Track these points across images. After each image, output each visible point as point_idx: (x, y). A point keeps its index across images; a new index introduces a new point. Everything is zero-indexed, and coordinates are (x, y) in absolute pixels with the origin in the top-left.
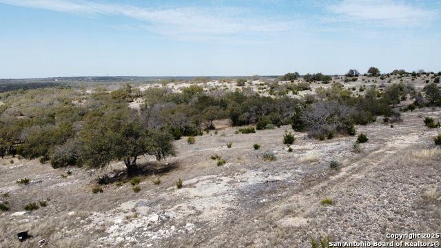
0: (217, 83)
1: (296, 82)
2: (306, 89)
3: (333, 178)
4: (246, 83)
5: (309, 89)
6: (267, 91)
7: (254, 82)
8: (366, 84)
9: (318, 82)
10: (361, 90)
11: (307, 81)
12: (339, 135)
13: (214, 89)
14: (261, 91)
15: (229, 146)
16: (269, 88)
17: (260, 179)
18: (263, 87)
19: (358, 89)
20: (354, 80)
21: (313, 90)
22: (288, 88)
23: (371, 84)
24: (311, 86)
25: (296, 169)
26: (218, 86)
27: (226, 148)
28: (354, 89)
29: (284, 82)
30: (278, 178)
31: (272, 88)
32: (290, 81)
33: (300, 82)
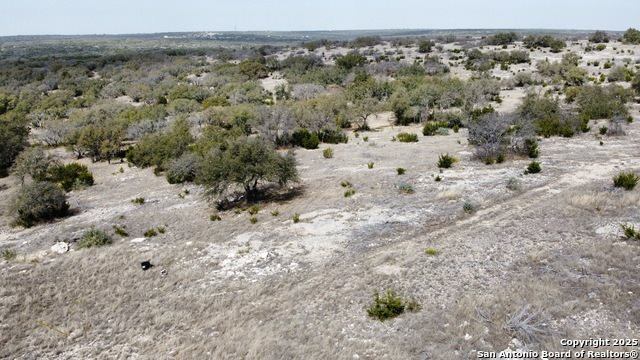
0: (389, 48)
1: (510, 49)
2: (523, 61)
3: (460, 223)
4: (433, 48)
5: (528, 61)
6: (463, 62)
7: (447, 46)
8: (617, 57)
9: (543, 49)
10: (607, 66)
11: (528, 47)
12: (515, 157)
13: (382, 58)
14: (453, 62)
15: (371, 167)
16: (466, 58)
17: (383, 218)
18: (458, 55)
19: (602, 65)
20: (600, 49)
21: (534, 63)
22: (495, 59)
23: (626, 56)
24: (531, 56)
25: (428, 207)
26: (389, 53)
27: (366, 168)
28: (596, 64)
29: (492, 48)
30: (402, 219)
31: (471, 58)
32: (500, 47)
33: (517, 48)
